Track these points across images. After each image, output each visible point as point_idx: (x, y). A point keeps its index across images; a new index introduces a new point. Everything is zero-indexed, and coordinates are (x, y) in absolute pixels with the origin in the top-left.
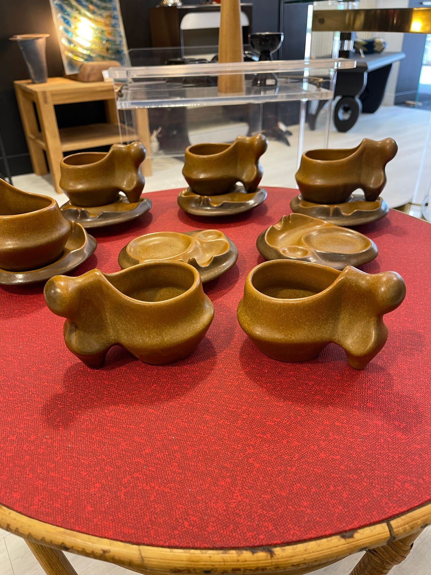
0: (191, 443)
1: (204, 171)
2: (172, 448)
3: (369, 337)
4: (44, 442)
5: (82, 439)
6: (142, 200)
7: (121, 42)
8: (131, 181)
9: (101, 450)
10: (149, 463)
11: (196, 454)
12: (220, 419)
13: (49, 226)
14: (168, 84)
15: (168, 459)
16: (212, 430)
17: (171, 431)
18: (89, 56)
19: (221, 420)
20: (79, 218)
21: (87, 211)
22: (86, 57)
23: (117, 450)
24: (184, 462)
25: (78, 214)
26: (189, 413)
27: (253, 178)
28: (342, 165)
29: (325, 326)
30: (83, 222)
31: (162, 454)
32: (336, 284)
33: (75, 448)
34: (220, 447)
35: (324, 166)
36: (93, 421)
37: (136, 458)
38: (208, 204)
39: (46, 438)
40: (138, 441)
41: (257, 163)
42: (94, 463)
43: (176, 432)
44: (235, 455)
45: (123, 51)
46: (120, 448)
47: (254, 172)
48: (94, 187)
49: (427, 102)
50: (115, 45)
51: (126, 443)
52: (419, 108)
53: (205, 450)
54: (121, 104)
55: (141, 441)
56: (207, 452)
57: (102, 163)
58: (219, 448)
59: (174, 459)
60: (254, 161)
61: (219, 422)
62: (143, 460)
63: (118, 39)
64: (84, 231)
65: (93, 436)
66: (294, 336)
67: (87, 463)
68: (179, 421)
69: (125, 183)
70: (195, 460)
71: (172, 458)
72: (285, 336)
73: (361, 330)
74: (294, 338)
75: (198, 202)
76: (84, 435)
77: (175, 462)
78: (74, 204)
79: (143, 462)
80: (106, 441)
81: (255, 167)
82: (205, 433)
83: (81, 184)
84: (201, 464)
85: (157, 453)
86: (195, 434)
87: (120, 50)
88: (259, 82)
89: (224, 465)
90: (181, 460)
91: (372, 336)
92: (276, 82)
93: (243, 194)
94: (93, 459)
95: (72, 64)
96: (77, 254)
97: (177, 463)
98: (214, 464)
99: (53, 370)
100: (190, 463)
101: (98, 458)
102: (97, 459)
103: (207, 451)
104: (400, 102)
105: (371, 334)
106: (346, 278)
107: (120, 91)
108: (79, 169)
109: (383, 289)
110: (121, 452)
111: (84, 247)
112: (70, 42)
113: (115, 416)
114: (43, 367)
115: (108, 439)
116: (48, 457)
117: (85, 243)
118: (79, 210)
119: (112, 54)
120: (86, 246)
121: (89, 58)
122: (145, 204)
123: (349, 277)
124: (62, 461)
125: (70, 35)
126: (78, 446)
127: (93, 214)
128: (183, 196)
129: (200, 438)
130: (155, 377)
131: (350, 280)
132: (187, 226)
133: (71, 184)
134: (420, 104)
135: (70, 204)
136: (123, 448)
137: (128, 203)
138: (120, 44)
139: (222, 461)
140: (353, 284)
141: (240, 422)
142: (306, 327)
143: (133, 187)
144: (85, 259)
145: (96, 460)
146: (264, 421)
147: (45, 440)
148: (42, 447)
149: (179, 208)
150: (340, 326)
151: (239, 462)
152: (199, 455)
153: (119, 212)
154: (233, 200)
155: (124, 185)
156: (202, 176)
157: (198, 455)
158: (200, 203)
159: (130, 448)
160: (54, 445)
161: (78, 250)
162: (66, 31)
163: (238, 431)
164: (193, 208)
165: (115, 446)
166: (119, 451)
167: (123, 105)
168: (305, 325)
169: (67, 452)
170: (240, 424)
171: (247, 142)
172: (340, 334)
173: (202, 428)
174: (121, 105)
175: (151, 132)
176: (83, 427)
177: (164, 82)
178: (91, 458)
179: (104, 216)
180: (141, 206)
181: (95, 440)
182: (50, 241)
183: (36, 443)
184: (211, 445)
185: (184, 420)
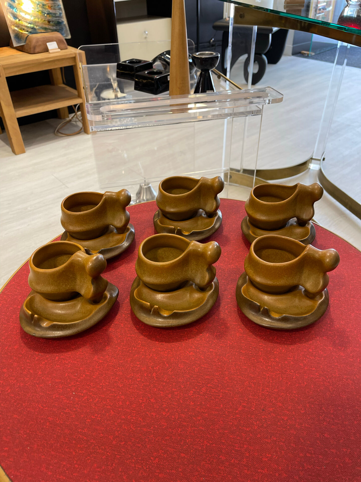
1: (176, 206)
3: (319, 283)
6: (128, 229)
7: (60, 14)
8: (121, 220)
12: (231, 459)
16: (228, 469)
17: (201, 473)
18: (33, 28)
22: (30, 30)
26: (209, 455)
27: (213, 209)
28: (283, 206)
29: (295, 277)
32: (303, 256)
35: (269, 206)
38: (180, 232)
41: (216, 198)
43: (204, 474)
45: (63, 22)
47: (214, 205)
50: (56, 17)
57: (97, 209)
60: (214, 196)
61: (231, 461)
63: (58, 12)
66: (278, 282)
68: (204, 463)
72: (273, 282)
73: (314, 279)
74: (278, 283)
75: (172, 231)
81: (215, 201)
82: (224, 473)
86: (217, 474)
87: (60, 21)
91: (321, 283)
95: (18, 36)
105: (320, 282)
106: (308, 253)
109: (328, 260)
112: (15, 17)
113: (159, 463)
119: (53, 26)
121: (34, 31)
122: (131, 233)
123: (309, 252)
125: (14, 10)
130: (178, 422)
131: (310, 254)
138: (60, 17)
140: (311, 256)
141: (245, 460)
142: (285, 278)
143: (122, 224)
146: (261, 457)
150: (303, 277)
154: (198, 226)
162: (11, 6)
163: (245, 468)
168: (285, 277)
170: (245, 462)
172: (303, 281)
173: (221, 468)
176: (140, 475)
180: (129, 237)
185: (207, 462)
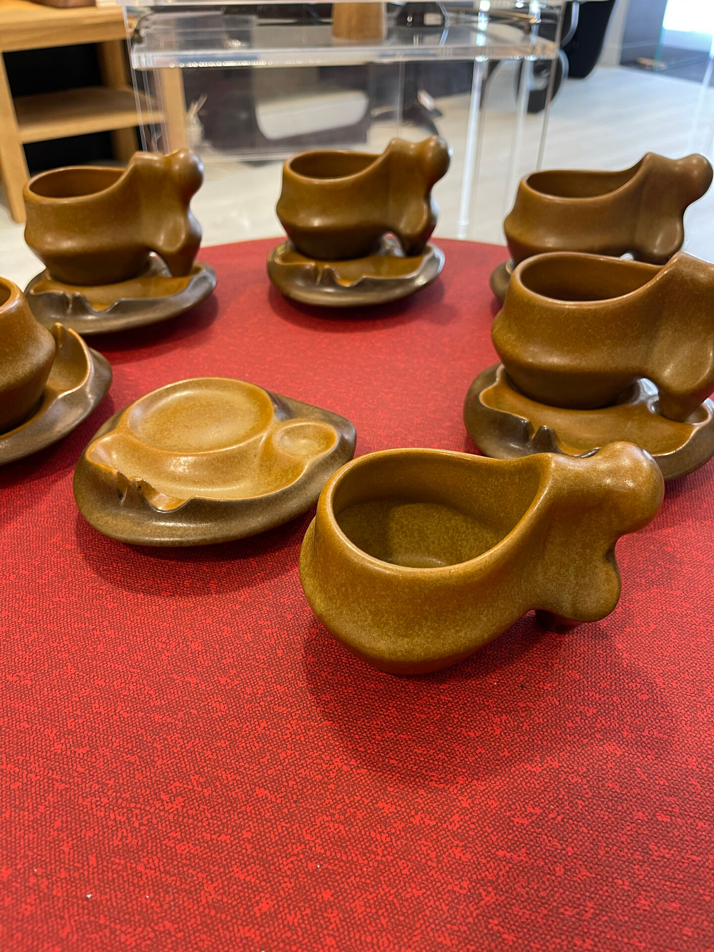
0: (358, 879)
1: (323, 212)
2: (320, 897)
4: (31, 885)
5: (115, 876)
6: (198, 270)
8: (175, 232)
9: (161, 906)
10: (273, 941)
11: (374, 911)
12: (413, 813)
13: (7, 350)
14: (228, 16)
15: (314, 929)
16: (399, 842)
17: (310, 849)
19: (416, 813)
20: (69, 311)
21: (84, 297)
23: (196, 907)
24: (349, 934)
25: (68, 304)
26: (346, 797)
27: (419, 228)
28: (602, 209)
30: (79, 321)
31: (298, 913)
33: (101, 901)
34: (424, 890)
35: (566, 208)
36: (136, 825)
37: (240, 927)
38: (330, 280)
39: (35, 875)
40: (242, 877)
41: (427, 197)
42: (148, 942)
43: (323, 851)
44: (457, 909)
46: (204, 901)
47: (422, 215)
48: (97, 245)
49: (673, 62)
51: (215, 884)
52: (661, 72)
53: (390, 899)
54: (139, 57)
55: (248, 879)
56: (397, 905)
57: (112, 195)
58: (420, 893)
59: (327, 927)
60: (422, 193)
61: (411, 819)
62: (258, 933)
64: (82, 342)
65: (140, 867)
67: (134, 944)
68: (326, 819)
69: (162, 237)
70: (372, 930)
71: (322, 925)
75: (310, 277)
76: (119, 864)
77: (329, 935)
78: (58, 279)
79: (258, 938)
80: (169, 881)
81: (425, 207)
82: (386, 852)
83: (70, 238)
84: (388, 939)
85: (287, 911)
86: (365, 854)
88: (410, 19)
89: (439, 940)
90: (341, 930)
92: (444, 19)
93: (397, 258)
94: (145, 933)
96: (72, 401)
97: (335, 937)
98: (415, 939)
99: (38, 687)
100: (363, 938)
101: (156, 928)
102: (154, 931)
103: (395, 900)
104: (629, 61)
107: (137, 31)
108: (64, 206)
110: (207, 911)
111: (86, 385)
113: (185, 810)
114: (15, 679)
115: (174, 875)
116: (45, 927)
117: (88, 375)
118: (69, 295)
120: (90, 380)
122: (205, 278)
124: (76, 937)
126: (108, 897)
127: (101, 304)
128: (278, 261)
129: (376, 864)
130: (262, 703)
132: (290, 326)
133: (49, 239)
134: (662, 65)
135: (49, 278)
136: (210, 899)
137: (170, 275)
139: (432, 930)
141: (456, 817)
143: (179, 245)
144: (89, 410)
145: (152, 935)
146: (508, 814)
147: (33, 880)
148: (28, 901)
149: (267, 284)
151: (469, 929)
152: (380, 912)
153: (151, 298)
154: (378, 273)
155: (161, 241)
156: (317, 222)
157: (377, 912)
158: (315, 280)
159: (225, 900)
160: (54, 893)
161: (74, 390)
163: (455, 843)
164: (300, 288)
165: (191, 892)
166: (201, 909)
167: (143, 60)
169: (86, 911)
170: (458, 826)
171: (411, 153)
173: (378, 837)
174: (140, 60)
175: (188, 106)
176: (116, 843)
177: (219, 13)
178: (140, 929)
179: (121, 308)
180: (196, 285)
181: (144, 877)
182: (12, 381)
183: (13, 889)
184: (402, 883)
185: (337, 816)
